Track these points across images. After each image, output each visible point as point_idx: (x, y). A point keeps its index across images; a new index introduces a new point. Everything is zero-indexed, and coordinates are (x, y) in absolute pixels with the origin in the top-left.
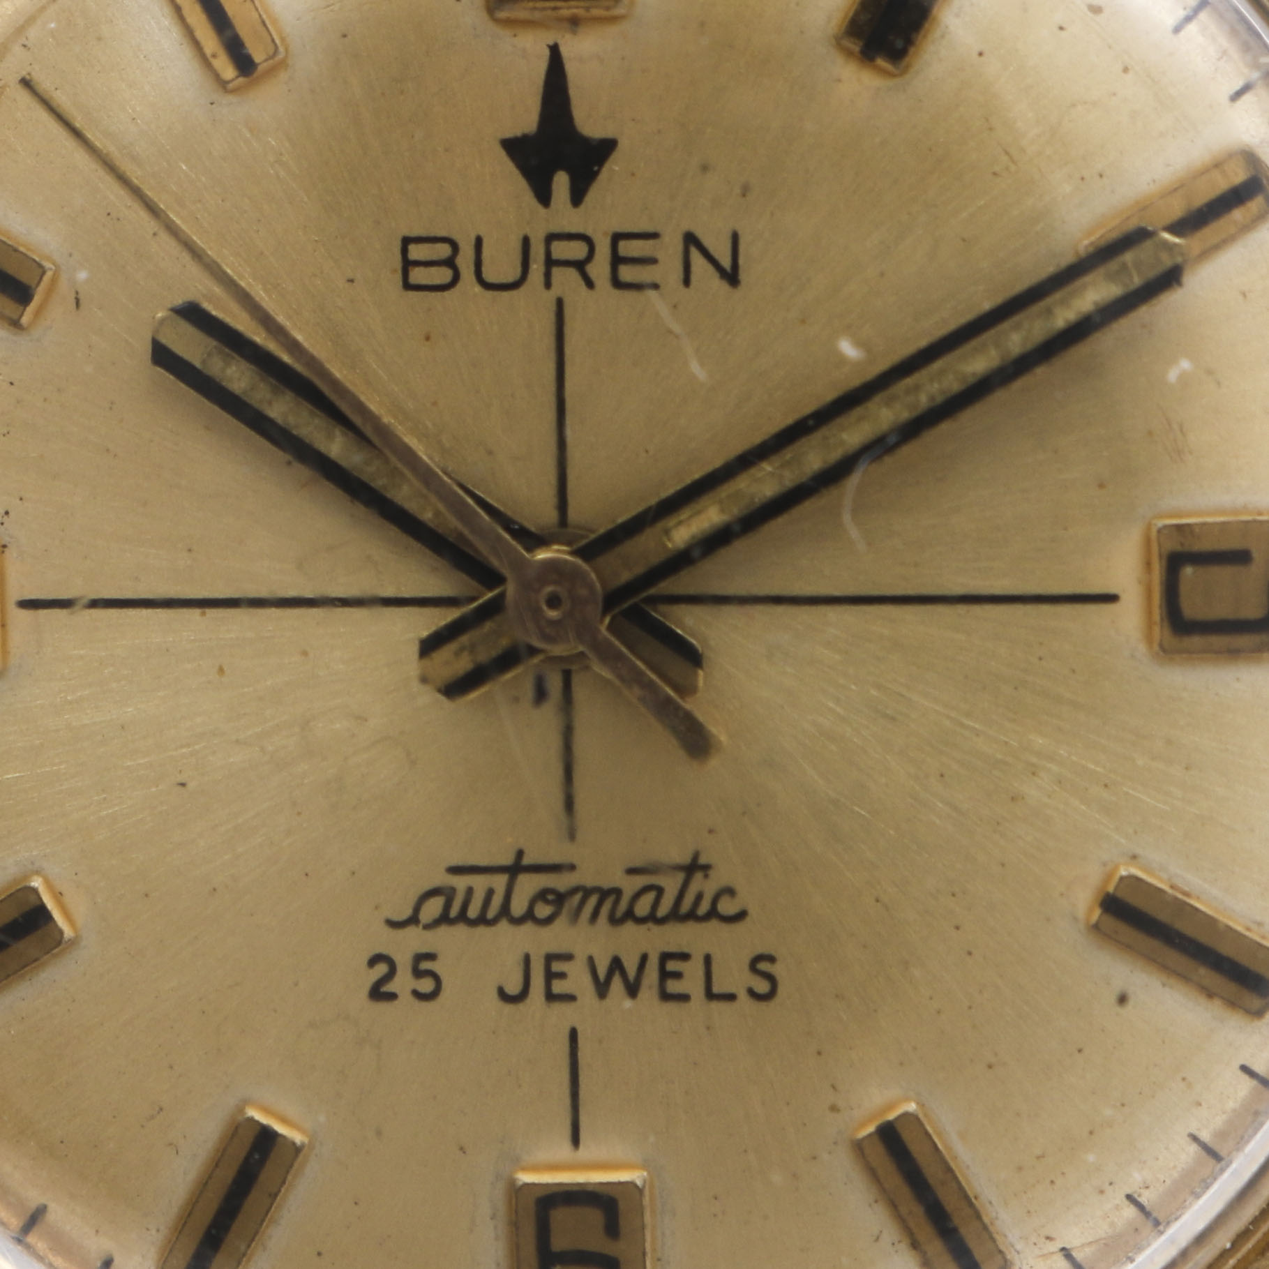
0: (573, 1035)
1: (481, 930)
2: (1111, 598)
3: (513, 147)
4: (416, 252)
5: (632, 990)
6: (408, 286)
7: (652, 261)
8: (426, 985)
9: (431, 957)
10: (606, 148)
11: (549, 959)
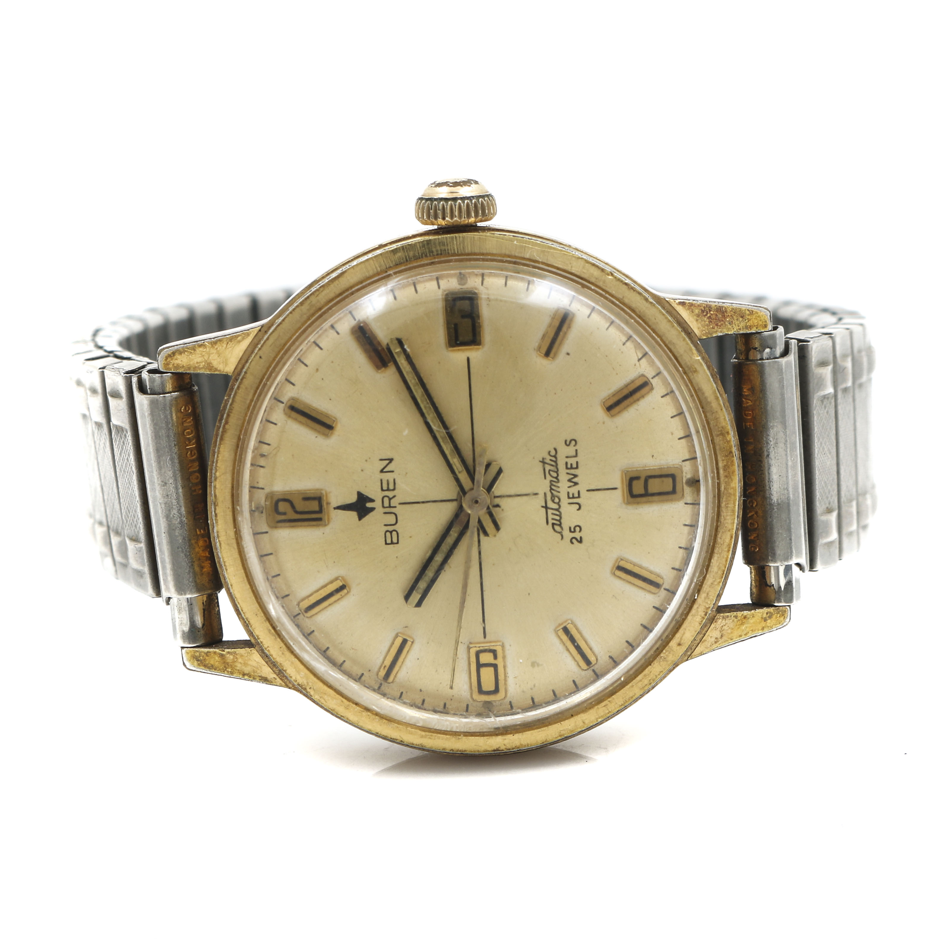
0: (588, 491)
1: (563, 515)
2: (468, 359)
3: (360, 518)
4: (389, 541)
5: (575, 476)
6: (398, 543)
7: (388, 481)
8: (578, 529)
9: (570, 528)
10: (360, 494)
11: (569, 498)
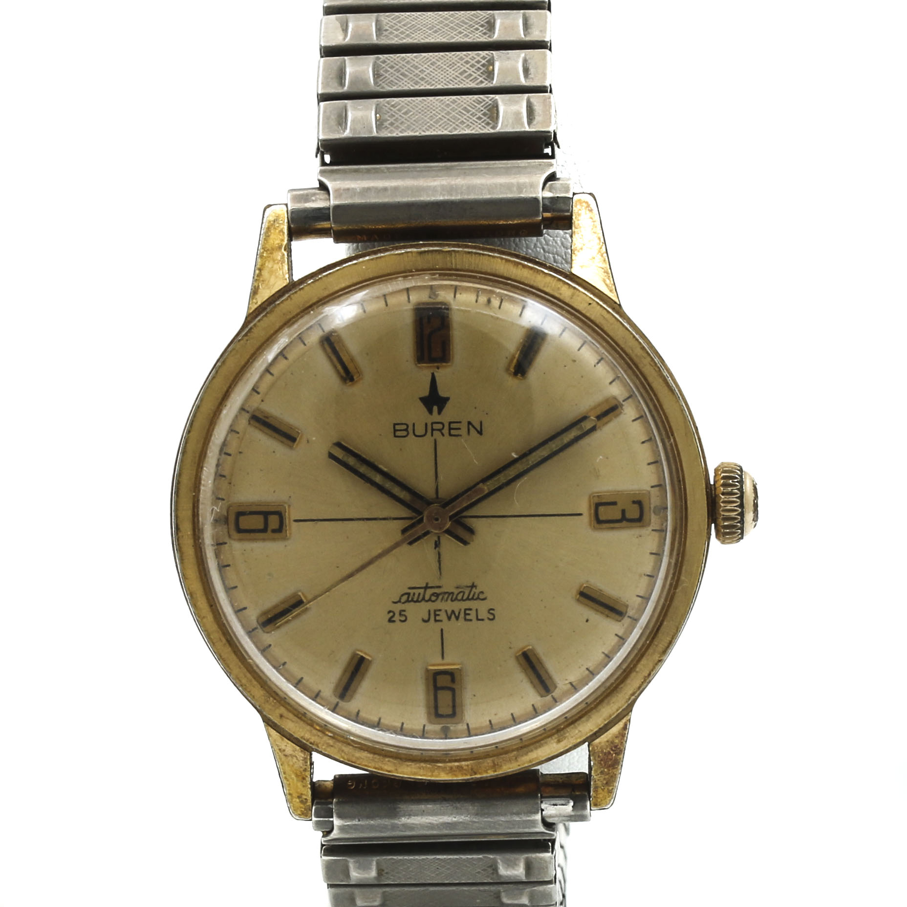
0: (442, 630)
1: (418, 604)
2: (580, 514)
3: (422, 399)
4: (397, 427)
5: (457, 618)
6: (395, 436)
7: (459, 429)
8: (403, 618)
9: (404, 611)
10: (447, 399)
11: (435, 611)
